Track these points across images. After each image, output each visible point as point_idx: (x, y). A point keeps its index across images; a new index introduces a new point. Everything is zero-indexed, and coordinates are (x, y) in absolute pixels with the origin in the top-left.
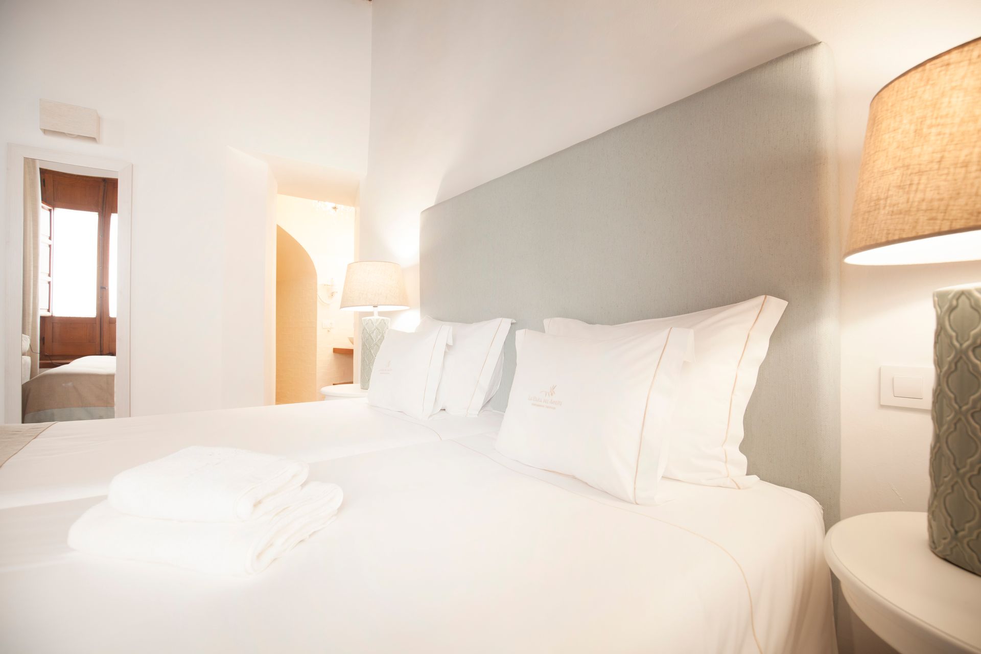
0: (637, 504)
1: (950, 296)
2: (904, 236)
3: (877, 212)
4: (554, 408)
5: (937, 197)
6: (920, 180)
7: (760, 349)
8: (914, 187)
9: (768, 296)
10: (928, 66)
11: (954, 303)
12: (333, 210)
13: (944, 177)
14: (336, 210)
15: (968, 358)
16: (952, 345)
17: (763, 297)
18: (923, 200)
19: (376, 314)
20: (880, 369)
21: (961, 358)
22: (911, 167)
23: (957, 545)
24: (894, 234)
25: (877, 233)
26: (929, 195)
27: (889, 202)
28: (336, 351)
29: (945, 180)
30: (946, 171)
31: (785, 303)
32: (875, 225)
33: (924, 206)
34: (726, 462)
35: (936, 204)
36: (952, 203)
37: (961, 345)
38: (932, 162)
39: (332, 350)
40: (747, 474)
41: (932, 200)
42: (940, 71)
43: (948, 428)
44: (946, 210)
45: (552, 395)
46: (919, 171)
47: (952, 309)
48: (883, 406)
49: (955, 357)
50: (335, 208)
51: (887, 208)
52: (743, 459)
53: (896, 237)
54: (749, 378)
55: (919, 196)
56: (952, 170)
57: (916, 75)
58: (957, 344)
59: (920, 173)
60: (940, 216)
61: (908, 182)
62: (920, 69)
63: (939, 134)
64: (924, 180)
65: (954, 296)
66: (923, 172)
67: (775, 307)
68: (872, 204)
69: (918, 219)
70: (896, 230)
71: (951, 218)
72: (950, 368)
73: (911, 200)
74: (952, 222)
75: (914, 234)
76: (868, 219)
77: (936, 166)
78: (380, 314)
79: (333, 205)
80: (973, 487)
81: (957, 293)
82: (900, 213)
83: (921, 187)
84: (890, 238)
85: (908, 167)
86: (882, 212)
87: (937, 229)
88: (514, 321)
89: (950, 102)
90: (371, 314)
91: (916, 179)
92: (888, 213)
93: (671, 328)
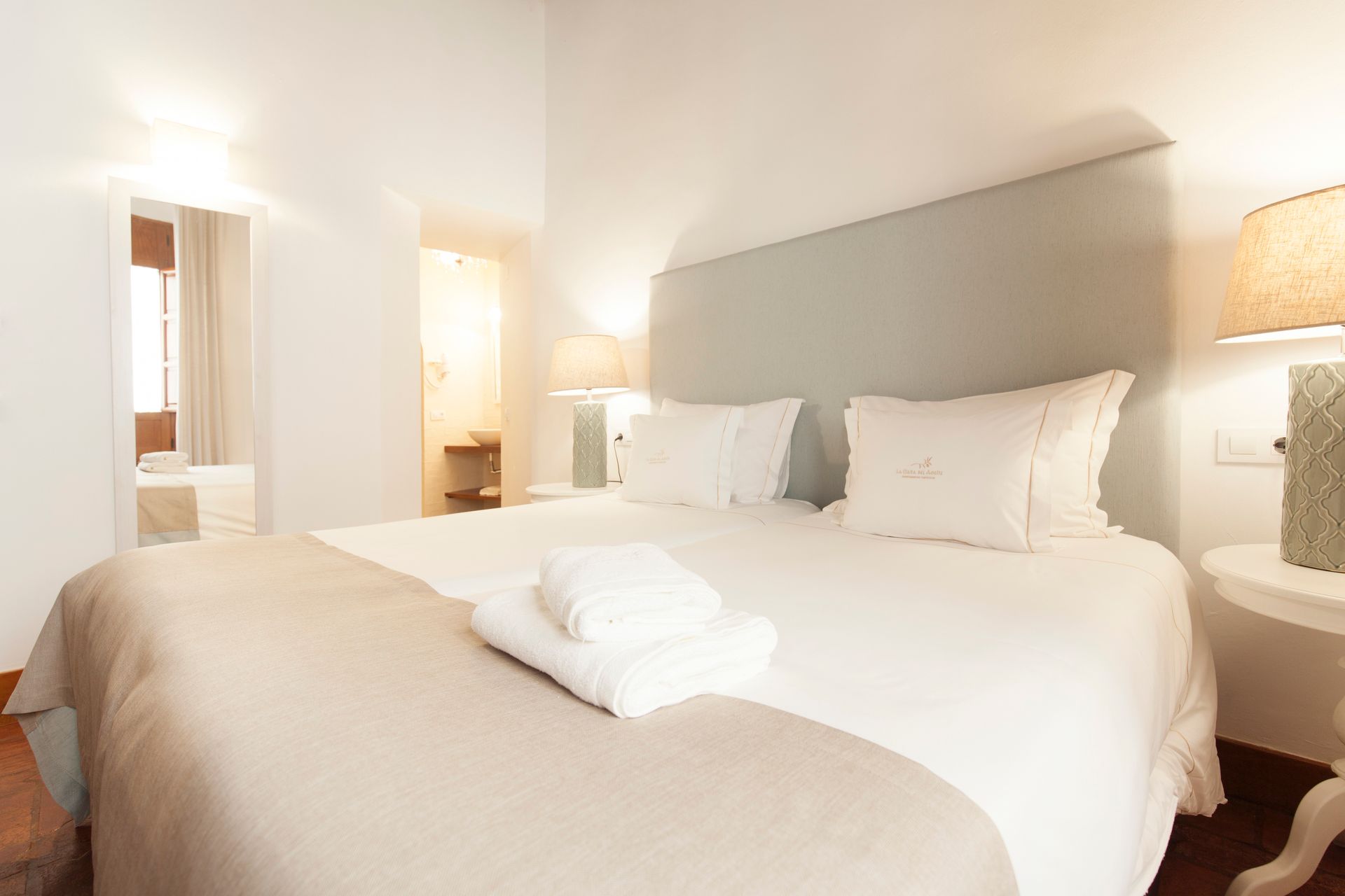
0: (1033, 552)
1: (1309, 368)
2: (1297, 324)
3: (1268, 304)
4: (934, 478)
5: (1327, 297)
6: (1310, 283)
7: (1112, 418)
8: (1305, 288)
9: (1117, 371)
10: (1316, 196)
11: (1312, 373)
12: (457, 264)
13: (1331, 283)
14: (460, 265)
15: (1323, 414)
16: (1309, 405)
17: (1112, 371)
18: (1314, 298)
19: (589, 397)
20: (1217, 432)
21: (1317, 413)
22: (1302, 273)
23: (1311, 552)
24: (1287, 323)
25: (1269, 321)
26: (1318, 295)
27: (1280, 297)
28: (448, 450)
29: (1332, 285)
30: (1333, 278)
31: (1133, 376)
32: (1267, 315)
33: (1314, 303)
34: (1090, 517)
35: (1325, 302)
36: (1338, 302)
37: (1317, 405)
38: (1321, 270)
39: (443, 449)
40: (1108, 526)
41: (1321, 299)
42: (1326, 203)
43: (1304, 467)
44: (1334, 307)
45: (928, 466)
46: (1309, 277)
47: (1309, 378)
48: (1218, 463)
49: (1311, 414)
50: (459, 262)
51: (1279, 302)
52: (1104, 514)
53: (1290, 325)
54: (1102, 445)
55: (1310, 295)
56: (1338, 278)
57: (1305, 201)
58: (1314, 404)
59: (1310, 277)
60: (1329, 311)
61: (1300, 284)
62: (1309, 198)
63: (1327, 250)
64: (1314, 283)
65: (1312, 369)
66: (1313, 277)
67: (1124, 380)
68: (1263, 298)
69: (1310, 312)
70: (1288, 319)
71: (1337, 313)
72: (1307, 421)
73: (1302, 298)
74: (1338, 316)
75: (1306, 323)
76: (1257, 310)
77: (1325, 274)
78: (595, 397)
79: (457, 256)
80: (1324, 507)
81: (1314, 366)
82: (1293, 307)
83: (1312, 288)
84: (1283, 326)
85: (1299, 272)
86: (1274, 305)
87: (1326, 320)
88: (805, 401)
89: (1335, 227)
90: (584, 398)
91: (1307, 282)
92: (1280, 306)
93: (1049, 401)
